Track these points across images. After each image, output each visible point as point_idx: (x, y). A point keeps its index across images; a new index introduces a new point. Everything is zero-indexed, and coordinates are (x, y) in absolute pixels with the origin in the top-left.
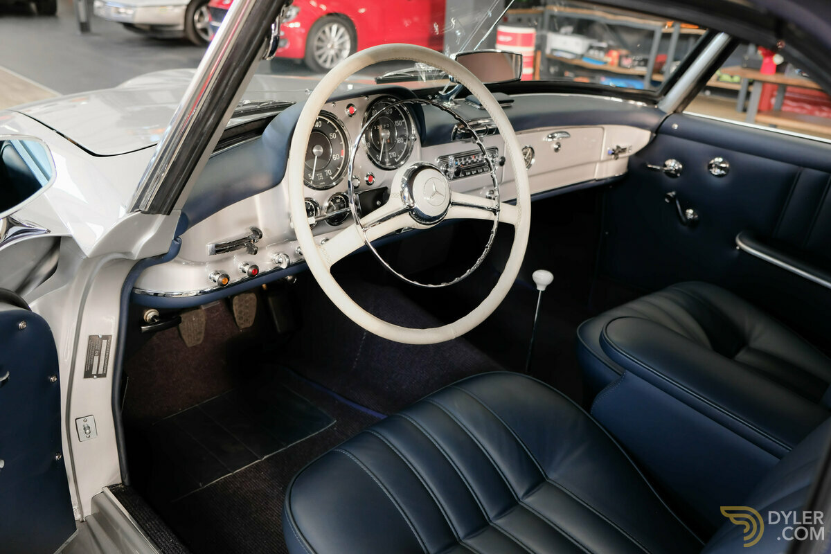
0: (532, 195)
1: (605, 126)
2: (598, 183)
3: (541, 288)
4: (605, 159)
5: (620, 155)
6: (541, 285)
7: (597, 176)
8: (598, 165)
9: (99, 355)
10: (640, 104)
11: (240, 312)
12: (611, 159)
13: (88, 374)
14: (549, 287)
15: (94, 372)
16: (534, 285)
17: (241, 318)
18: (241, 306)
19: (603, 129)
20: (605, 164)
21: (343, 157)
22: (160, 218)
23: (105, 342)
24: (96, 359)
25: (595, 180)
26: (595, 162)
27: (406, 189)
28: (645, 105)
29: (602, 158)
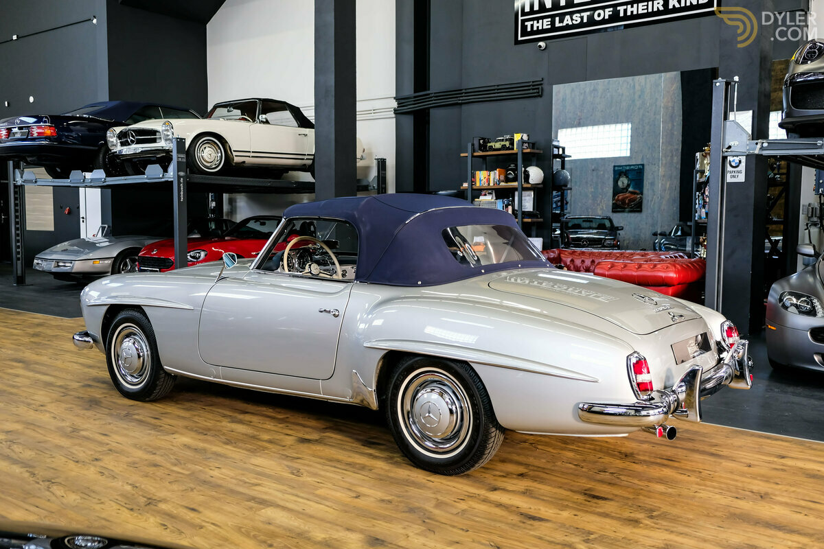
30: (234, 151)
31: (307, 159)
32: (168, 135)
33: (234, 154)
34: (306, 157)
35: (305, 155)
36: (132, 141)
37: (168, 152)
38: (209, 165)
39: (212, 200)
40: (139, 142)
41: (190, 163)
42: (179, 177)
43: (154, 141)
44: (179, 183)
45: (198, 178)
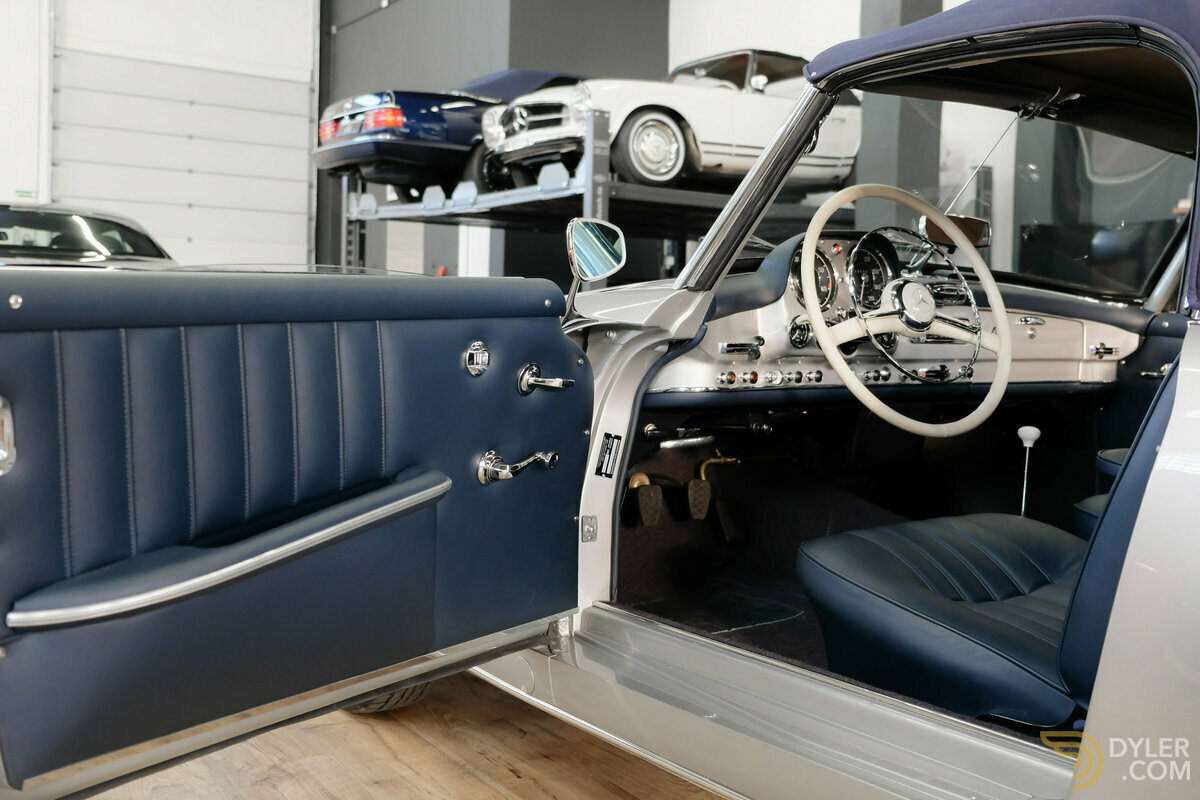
0: (1009, 383)
1: (1084, 321)
2: (1084, 386)
3: (1028, 444)
4: (1088, 358)
5: (1106, 357)
6: (1027, 439)
7: (1081, 377)
8: (1081, 364)
9: (610, 453)
10: (1121, 305)
11: (695, 499)
12: (1095, 361)
13: (599, 472)
14: (1037, 443)
15: (603, 471)
16: (1020, 441)
17: (695, 506)
18: (696, 492)
19: (1082, 324)
20: (1089, 365)
21: (830, 289)
22: (700, 297)
23: (616, 441)
24: (607, 456)
25: (1079, 382)
26: (1079, 361)
27: (897, 300)
28: (1126, 305)
29: (1085, 357)
30: (704, 143)
31: (843, 165)
32: (580, 112)
33: (702, 148)
34: (840, 163)
35: (839, 158)
36: (522, 127)
37: (579, 141)
38: (653, 167)
39: (669, 254)
40: (534, 125)
41: (617, 163)
42: (595, 185)
43: (557, 122)
44: (595, 196)
45: (633, 192)
